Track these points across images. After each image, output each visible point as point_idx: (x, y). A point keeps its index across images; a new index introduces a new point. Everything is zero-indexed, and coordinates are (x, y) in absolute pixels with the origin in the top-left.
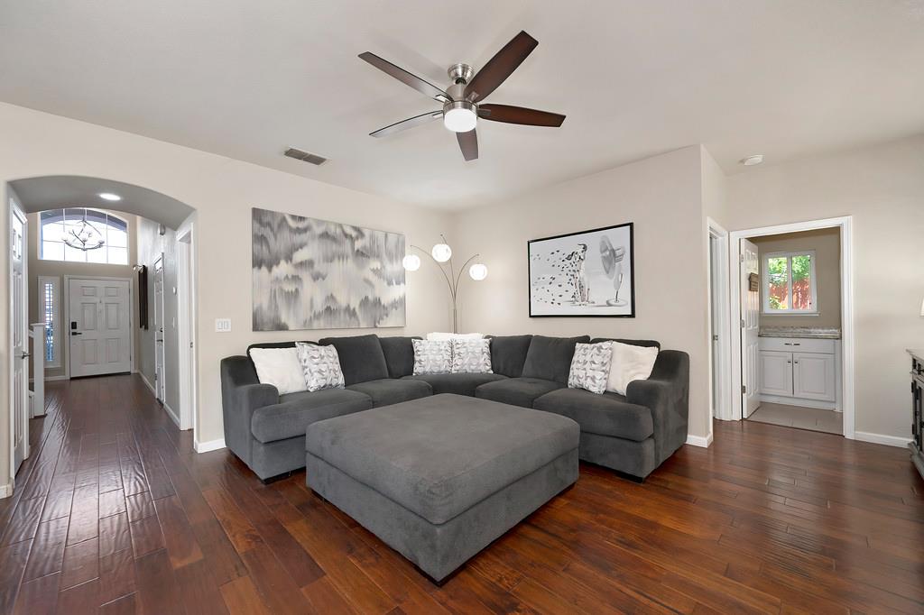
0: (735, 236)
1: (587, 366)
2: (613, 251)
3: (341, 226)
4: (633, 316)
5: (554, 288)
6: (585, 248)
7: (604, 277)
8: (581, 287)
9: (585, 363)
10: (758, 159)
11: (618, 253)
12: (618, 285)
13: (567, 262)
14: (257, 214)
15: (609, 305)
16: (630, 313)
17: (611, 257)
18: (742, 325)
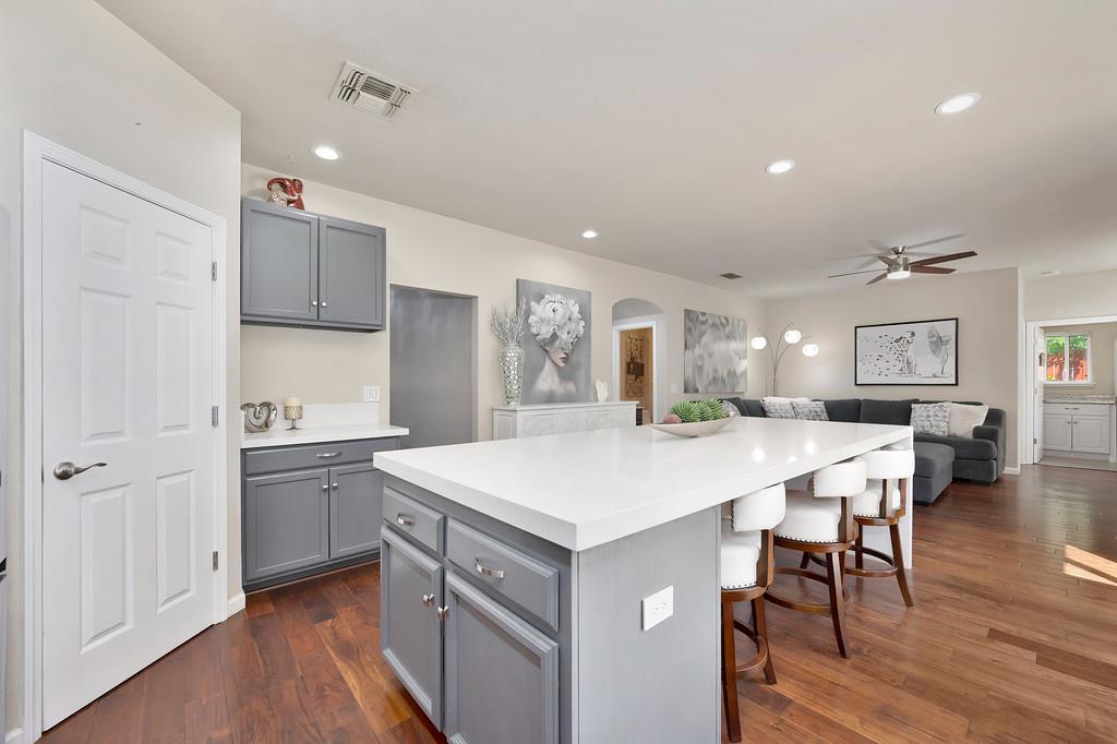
0: (1031, 325)
1: (931, 418)
2: (940, 338)
3: (719, 317)
4: (957, 384)
5: (881, 363)
6: (913, 334)
7: (930, 356)
8: (908, 363)
9: (929, 416)
10: (1057, 273)
11: (944, 339)
12: (944, 362)
13: (895, 344)
14: (688, 313)
15: (935, 376)
16: (954, 382)
17: (937, 343)
18: (1035, 393)
